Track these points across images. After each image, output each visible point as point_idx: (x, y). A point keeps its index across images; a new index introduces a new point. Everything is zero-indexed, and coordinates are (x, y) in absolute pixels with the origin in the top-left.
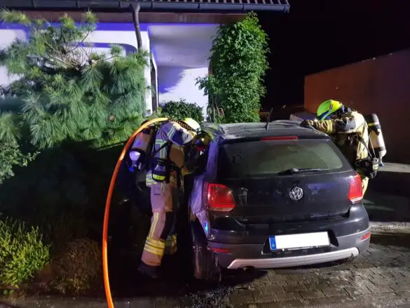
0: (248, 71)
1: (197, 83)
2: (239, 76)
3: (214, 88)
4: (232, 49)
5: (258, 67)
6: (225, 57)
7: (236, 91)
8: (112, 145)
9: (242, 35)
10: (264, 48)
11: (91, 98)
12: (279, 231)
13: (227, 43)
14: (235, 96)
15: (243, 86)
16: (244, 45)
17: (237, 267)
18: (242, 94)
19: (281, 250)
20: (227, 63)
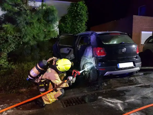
0: (83, 20)
1: (57, 26)
2: (79, 21)
3: (64, 28)
4: (76, 11)
5: (85, 18)
6: (74, 14)
7: (78, 27)
8: (46, 41)
9: (80, 7)
10: (87, 12)
11: (39, 21)
12: (121, 62)
13: (75, 9)
14: (78, 29)
15: (80, 25)
16: (80, 10)
17: (108, 74)
18: (80, 28)
19: (121, 68)
20: (75, 16)
